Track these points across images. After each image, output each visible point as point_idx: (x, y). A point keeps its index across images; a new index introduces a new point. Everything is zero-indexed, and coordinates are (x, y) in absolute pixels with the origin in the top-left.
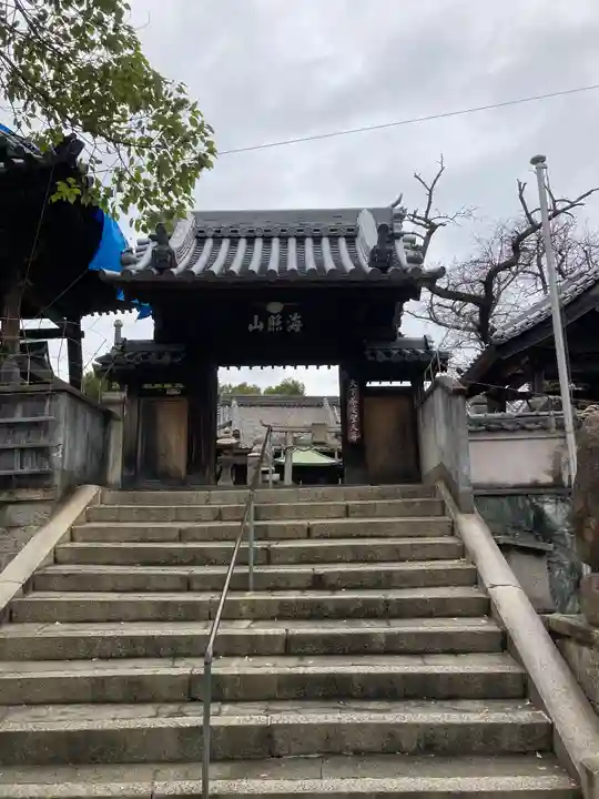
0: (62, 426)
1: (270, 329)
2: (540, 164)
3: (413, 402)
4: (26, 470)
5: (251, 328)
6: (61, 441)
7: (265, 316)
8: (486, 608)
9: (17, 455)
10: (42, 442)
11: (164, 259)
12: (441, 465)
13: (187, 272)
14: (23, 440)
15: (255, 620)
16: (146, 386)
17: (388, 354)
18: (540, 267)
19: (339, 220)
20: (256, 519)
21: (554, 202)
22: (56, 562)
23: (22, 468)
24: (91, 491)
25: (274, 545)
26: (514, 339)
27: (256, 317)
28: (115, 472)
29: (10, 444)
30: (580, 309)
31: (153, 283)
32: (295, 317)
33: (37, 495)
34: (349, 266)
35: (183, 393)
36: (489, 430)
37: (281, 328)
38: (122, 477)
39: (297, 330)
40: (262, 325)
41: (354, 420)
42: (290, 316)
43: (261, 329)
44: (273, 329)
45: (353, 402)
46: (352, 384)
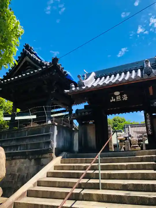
1: (117, 101)
5: (111, 101)
7: (115, 97)
10: (49, 140)
23: (44, 148)
27: (112, 98)
32: (125, 95)
35: (94, 123)
37: (121, 100)
38: (79, 149)
39: (126, 100)
40: (114, 99)
41: (149, 127)
42: (123, 96)
43: (114, 101)
44: (118, 100)
45: (148, 121)
46: (147, 114)
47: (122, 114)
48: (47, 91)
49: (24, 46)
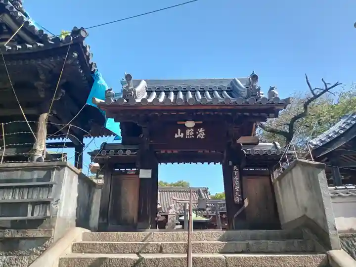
1: (187, 137)
4: (35, 217)
5: (176, 136)
7: (184, 129)
9: (30, 206)
12: (305, 217)
21: (325, 84)
23: (32, 215)
27: (179, 130)
29: (25, 199)
32: (201, 130)
37: (193, 137)
38: (99, 223)
39: (202, 137)
40: (182, 134)
41: (237, 190)
42: (198, 130)
43: (182, 137)
44: (189, 137)
45: (236, 178)
46: (235, 168)
47: (184, 163)
48: (42, 96)
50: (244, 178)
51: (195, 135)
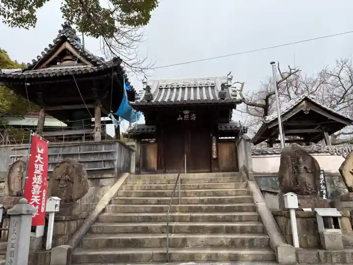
0: (117, 154)
1: (185, 120)
2: (273, 64)
3: (235, 144)
4: (106, 168)
5: (178, 119)
6: (117, 158)
7: (183, 115)
8: (255, 209)
9: (103, 162)
10: (111, 158)
11: (149, 97)
12: (244, 166)
13: (156, 101)
14: (104, 158)
15: (181, 212)
16: (142, 140)
17: (226, 127)
18: (289, 92)
19: (209, 81)
20: (181, 183)
21: (291, 70)
22: (118, 196)
23: (104, 167)
24: (127, 174)
25: (187, 191)
26: (272, 121)
27: (180, 116)
28: (133, 169)
29: (101, 159)
30: (296, 110)
31: (146, 105)
32: (194, 115)
33: (110, 176)
34: (212, 98)
35: (156, 142)
36: (263, 154)
37: (188, 119)
39: (194, 120)
40: (182, 118)
41: (215, 151)
42: (192, 115)
43: (182, 120)
45: (214, 144)
46: (214, 138)
49: (62, 25)
50: (219, 144)
51: (190, 118)
